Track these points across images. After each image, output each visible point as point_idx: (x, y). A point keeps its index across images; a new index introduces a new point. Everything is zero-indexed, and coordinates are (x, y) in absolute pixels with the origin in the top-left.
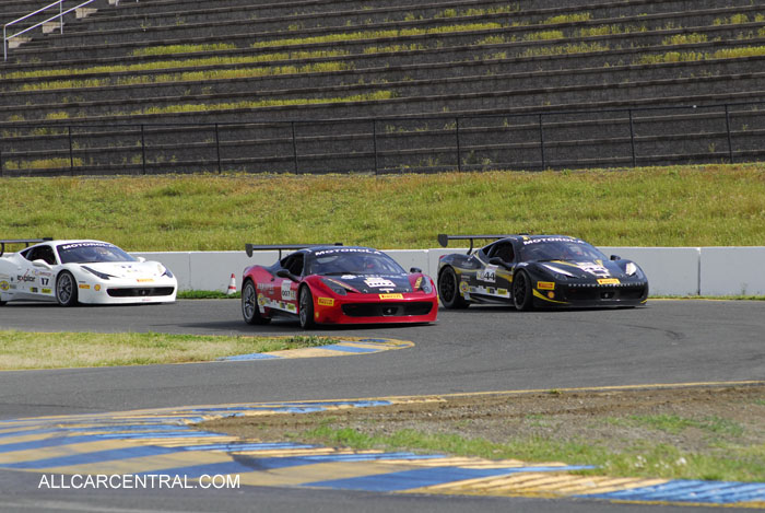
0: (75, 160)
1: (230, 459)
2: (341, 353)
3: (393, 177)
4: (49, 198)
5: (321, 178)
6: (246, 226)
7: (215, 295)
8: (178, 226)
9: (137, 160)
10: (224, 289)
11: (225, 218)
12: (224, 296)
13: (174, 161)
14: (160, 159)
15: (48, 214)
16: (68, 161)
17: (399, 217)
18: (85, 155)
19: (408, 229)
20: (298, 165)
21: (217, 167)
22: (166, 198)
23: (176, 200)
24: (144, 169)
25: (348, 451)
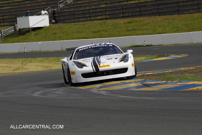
0: (107, 16)
1: (141, 85)
2: (170, 58)
3: (183, 15)
4: (101, 25)
5: (165, 17)
6: (148, 29)
7: (141, 46)
8: (132, 30)
9: (121, 15)
10: (143, 45)
11: (143, 28)
12: (143, 46)
13: (130, 15)
14: (127, 15)
15: (101, 29)
16: (105, 16)
17: (185, 25)
18: (109, 15)
19: (186, 27)
20: (159, 14)
21: (141, 16)
22: (129, 24)
23: (131, 24)
24: (123, 17)
25: (170, 81)
